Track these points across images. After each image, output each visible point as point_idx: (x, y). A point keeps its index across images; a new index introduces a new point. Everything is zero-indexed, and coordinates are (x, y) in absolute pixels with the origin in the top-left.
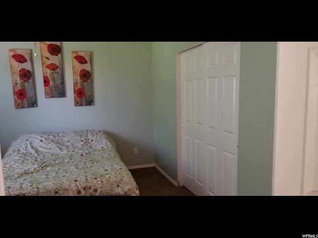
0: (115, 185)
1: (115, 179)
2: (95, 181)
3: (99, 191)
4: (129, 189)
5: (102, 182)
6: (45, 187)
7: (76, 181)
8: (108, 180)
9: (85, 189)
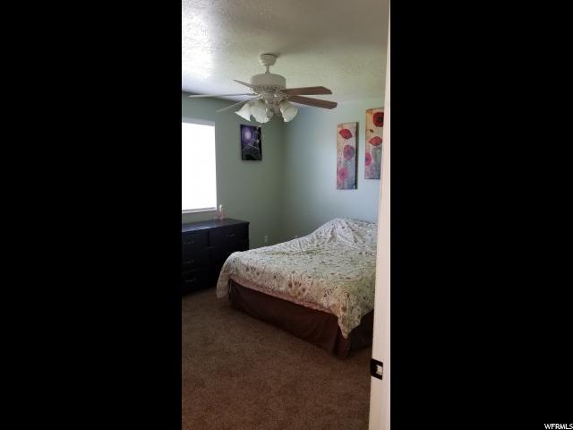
0: (323, 293)
1: (325, 286)
2: (307, 279)
3: (306, 292)
4: (334, 305)
5: (312, 283)
6: (270, 268)
7: (294, 272)
8: (318, 284)
9: (296, 284)
